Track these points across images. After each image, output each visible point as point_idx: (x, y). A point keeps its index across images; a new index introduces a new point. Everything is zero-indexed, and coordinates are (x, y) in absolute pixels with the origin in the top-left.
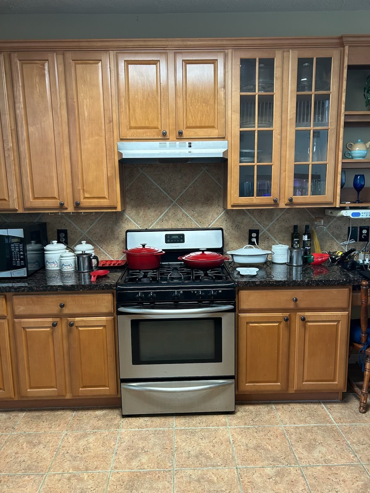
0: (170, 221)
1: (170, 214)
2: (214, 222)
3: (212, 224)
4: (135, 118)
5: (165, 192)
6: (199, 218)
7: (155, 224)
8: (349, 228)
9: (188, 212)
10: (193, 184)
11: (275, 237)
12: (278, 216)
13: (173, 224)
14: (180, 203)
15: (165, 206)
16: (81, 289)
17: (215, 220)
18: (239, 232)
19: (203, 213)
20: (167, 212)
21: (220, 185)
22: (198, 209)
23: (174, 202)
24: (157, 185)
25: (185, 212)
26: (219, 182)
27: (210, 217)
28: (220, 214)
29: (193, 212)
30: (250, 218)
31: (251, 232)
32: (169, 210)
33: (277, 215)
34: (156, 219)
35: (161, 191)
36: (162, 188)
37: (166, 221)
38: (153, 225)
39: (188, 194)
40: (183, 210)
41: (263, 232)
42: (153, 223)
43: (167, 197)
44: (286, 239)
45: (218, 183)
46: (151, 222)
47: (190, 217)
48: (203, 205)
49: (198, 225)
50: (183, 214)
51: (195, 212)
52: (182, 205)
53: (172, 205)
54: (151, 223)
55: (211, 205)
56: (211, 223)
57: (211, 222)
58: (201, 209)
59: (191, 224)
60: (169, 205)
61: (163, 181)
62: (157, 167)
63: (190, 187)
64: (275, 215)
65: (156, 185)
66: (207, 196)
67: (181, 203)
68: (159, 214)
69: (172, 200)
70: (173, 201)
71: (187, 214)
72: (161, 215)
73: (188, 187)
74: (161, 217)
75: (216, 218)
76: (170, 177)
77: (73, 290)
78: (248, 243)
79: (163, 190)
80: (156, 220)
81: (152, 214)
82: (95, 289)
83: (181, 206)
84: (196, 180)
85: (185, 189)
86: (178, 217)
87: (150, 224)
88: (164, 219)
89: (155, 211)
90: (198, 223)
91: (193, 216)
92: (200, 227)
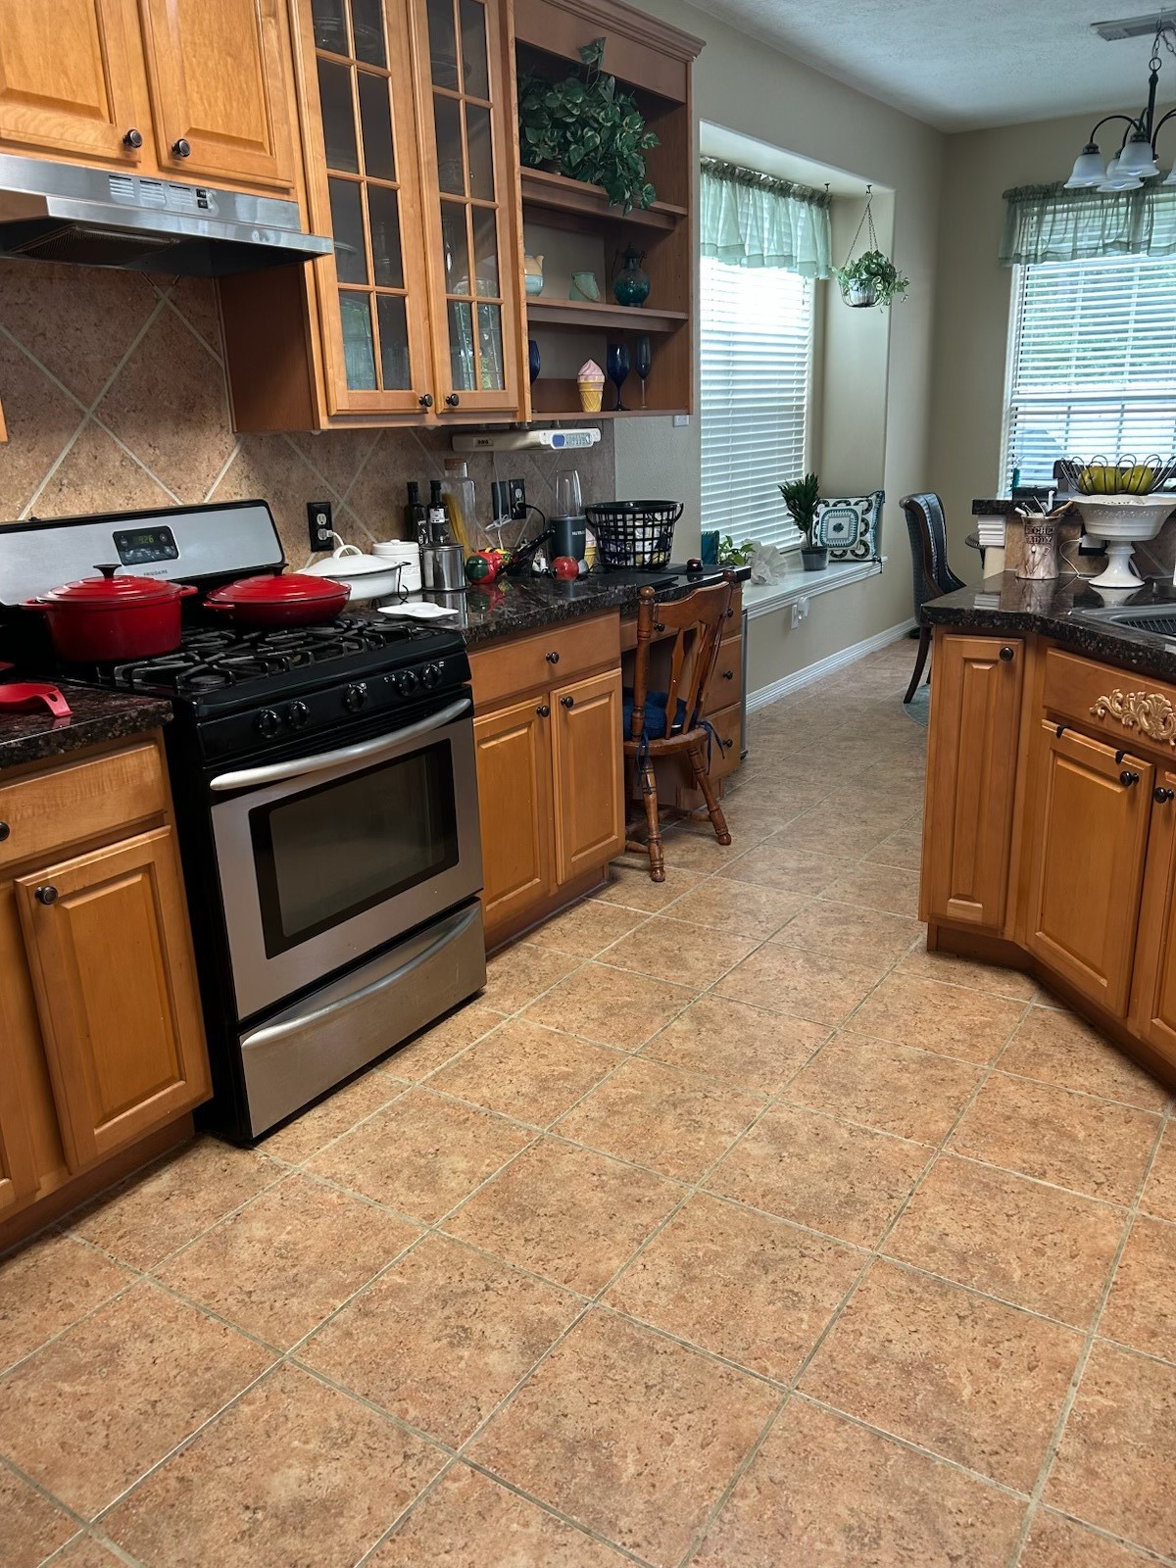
0: (86, 488)
1: (82, 462)
2: (217, 484)
3: (212, 491)
4: (20, 58)
5: (54, 374)
6: (174, 473)
7: (37, 502)
8: (494, 485)
9: (136, 452)
10: (139, 347)
11: (366, 523)
12: (367, 458)
13: (96, 496)
14: (107, 419)
15: (60, 430)
16: (60, 745)
17: (218, 474)
18: (284, 512)
19: (182, 454)
20: (72, 453)
21: (218, 359)
22: (166, 439)
23: (89, 414)
24: (18, 345)
25: (130, 453)
26: (211, 345)
27: (204, 464)
28: (229, 455)
29: (151, 451)
30: (305, 465)
31: (312, 511)
32: (76, 444)
33: (362, 456)
34: (36, 482)
35: (38, 369)
36: (41, 360)
37: (72, 489)
38: (29, 507)
39: (129, 386)
40: (122, 446)
41: (339, 507)
42: (27, 501)
43: (62, 393)
44: (388, 524)
45: (210, 349)
46: (23, 495)
47: (147, 471)
48: (177, 425)
49: (174, 497)
50: (124, 458)
51: (157, 452)
52: (116, 428)
53: (83, 424)
54: (22, 499)
55: (200, 424)
56: (209, 489)
57: (209, 482)
58: (176, 440)
59: (153, 493)
60: (75, 427)
61: (39, 331)
62: (10, 272)
63: (132, 360)
64: (358, 454)
65: (16, 348)
66: (184, 393)
67: (111, 417)
68: (45, 460)
69: (81, 406)
70: (86, 410)
71: (134, 457)
72: (50, 465)
73: (125, 359)
74: (52, 472)
75: (221, 470)
76: (60, 316)
77: (34, 758)
78: (309, 546)
79: (45, 365)
80: (37, 487)
81: (22, 462)
82: (110, 735)
83: (112, 431)
84: (146, 336)
85: (116, 365)
86: (108, 470)
87: (18, 504)
88: (65, 482)
89: (29, 451)
90: (171, 489)
91: (152, 465)
92: (180, 504)
